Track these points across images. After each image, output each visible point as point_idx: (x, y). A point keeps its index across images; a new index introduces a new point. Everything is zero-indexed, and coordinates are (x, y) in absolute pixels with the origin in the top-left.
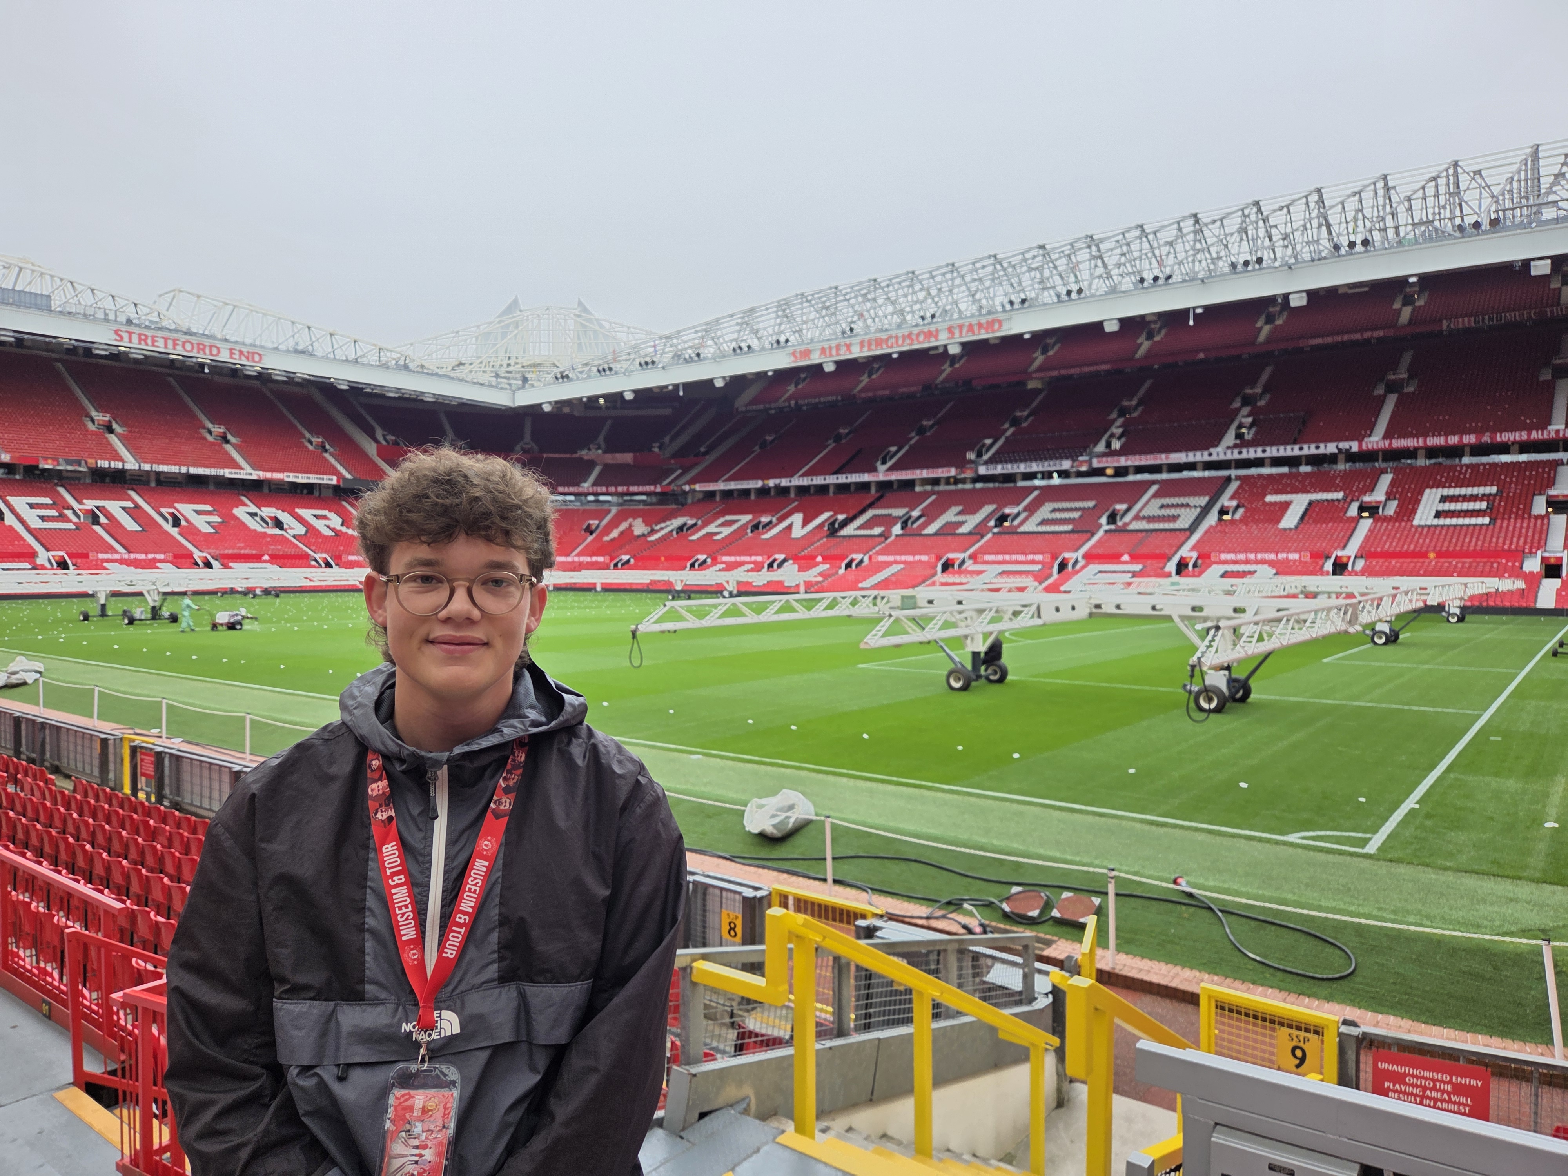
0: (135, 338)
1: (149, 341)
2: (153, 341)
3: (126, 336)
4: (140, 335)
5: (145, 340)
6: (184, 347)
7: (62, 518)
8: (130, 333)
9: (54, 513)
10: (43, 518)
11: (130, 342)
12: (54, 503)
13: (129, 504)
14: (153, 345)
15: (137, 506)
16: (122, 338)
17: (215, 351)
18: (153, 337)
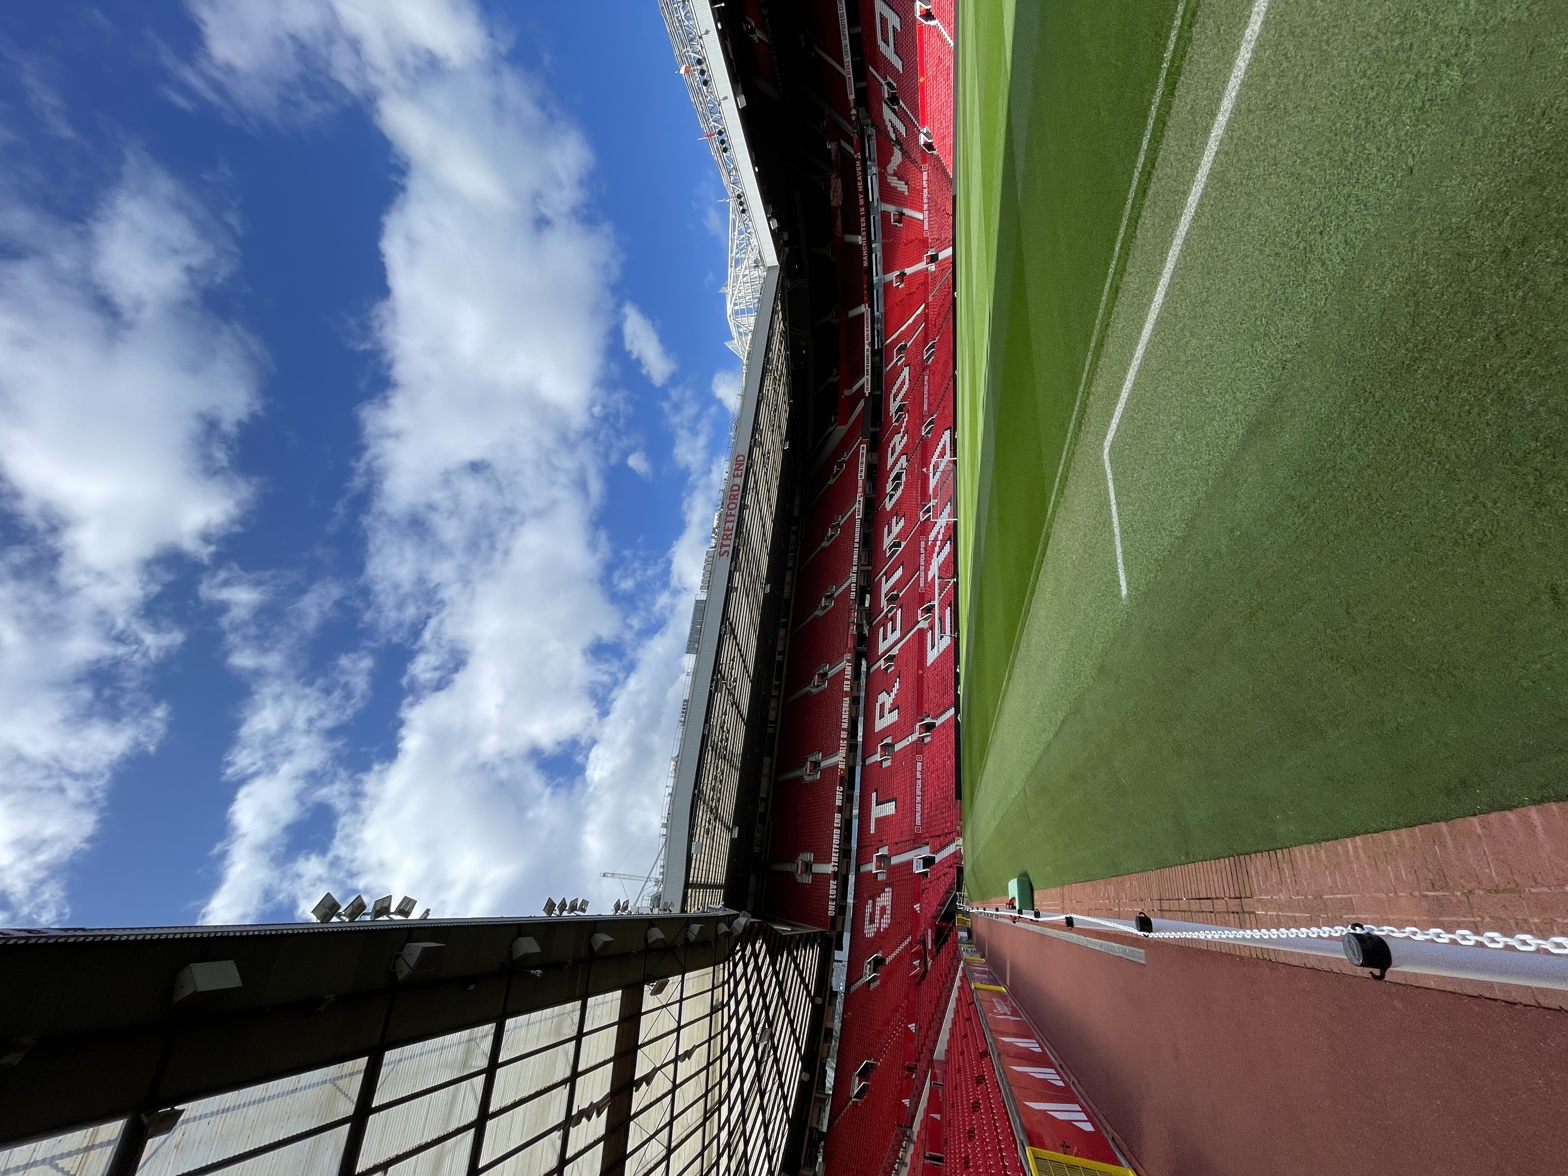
2: (728, 530)
3: (724, 549)
6: (733, 509)
7: (893, 619)
9: (890, 625)
10: (893, 631)
12: (883, 625)
13: (884, 579)
15: (885, 574)
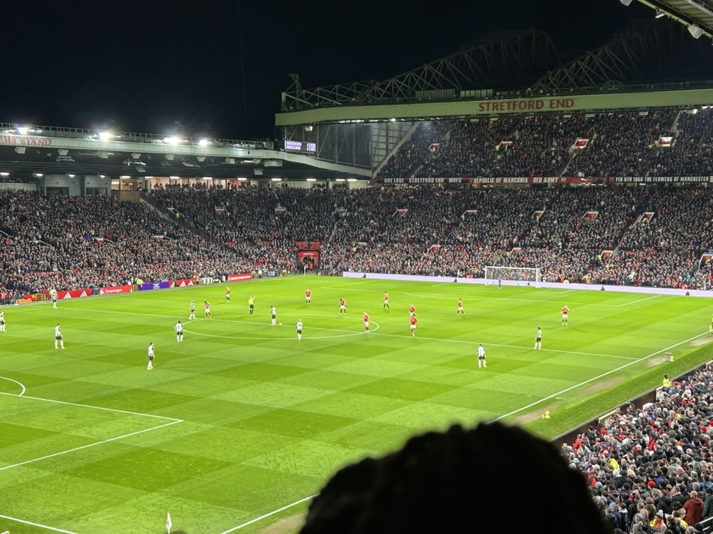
0: (491, 106)
1: (499, 107)
2: (501, 106)
3: (485, 106)
4: (494, 104)
5: (497, 107)
6: (520, 107)
8: (488, 104)
11: (488, 110)
14: (501, 109)
16: (483, 109)
17: (540, 105)
18: (501, 103)
